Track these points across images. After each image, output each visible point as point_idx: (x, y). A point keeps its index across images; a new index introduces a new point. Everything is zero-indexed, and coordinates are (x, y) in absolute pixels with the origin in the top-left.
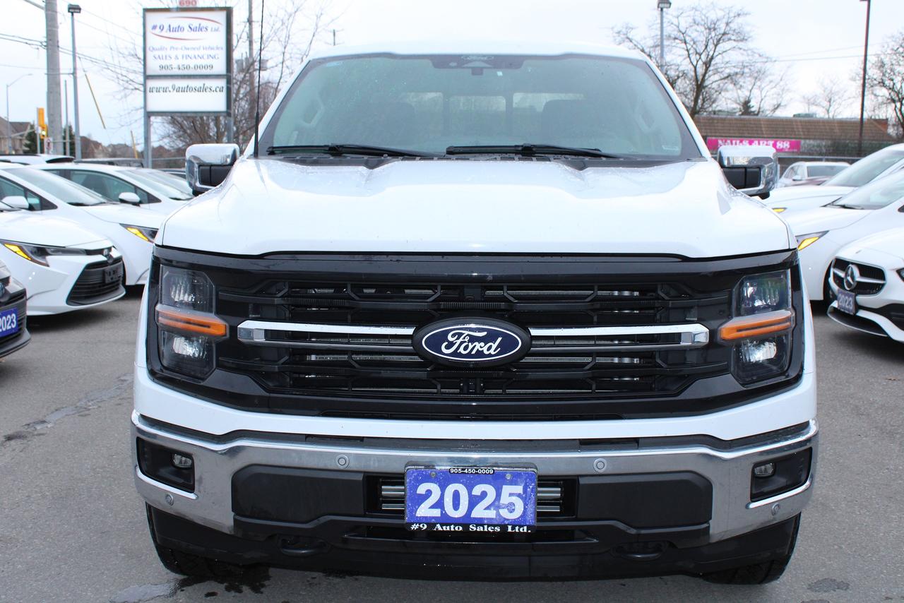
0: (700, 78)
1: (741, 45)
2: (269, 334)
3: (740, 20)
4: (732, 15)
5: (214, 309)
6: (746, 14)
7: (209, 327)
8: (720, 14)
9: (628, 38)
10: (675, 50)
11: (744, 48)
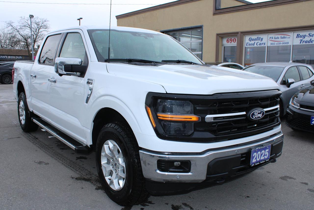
0: (35, 38)
1: (46, 30)
2: (215, 118)
3: (46, 23)
4: (43, 21)
5: (193, 113)
6: (48, 21)
7: (192, 119)
8: (40, 20)
9: (11, 25)
10: (26, 30)
11: (47, 31)
